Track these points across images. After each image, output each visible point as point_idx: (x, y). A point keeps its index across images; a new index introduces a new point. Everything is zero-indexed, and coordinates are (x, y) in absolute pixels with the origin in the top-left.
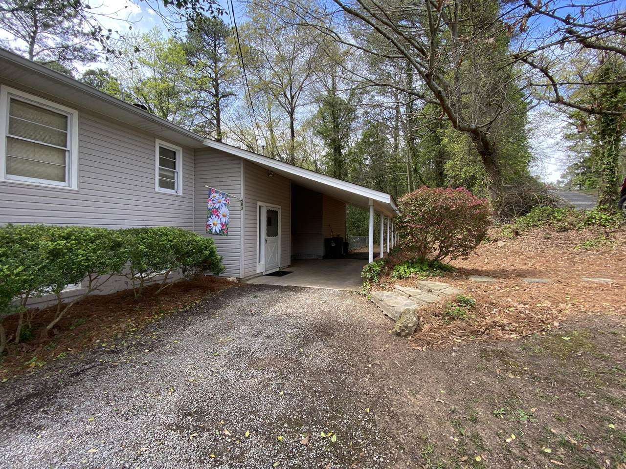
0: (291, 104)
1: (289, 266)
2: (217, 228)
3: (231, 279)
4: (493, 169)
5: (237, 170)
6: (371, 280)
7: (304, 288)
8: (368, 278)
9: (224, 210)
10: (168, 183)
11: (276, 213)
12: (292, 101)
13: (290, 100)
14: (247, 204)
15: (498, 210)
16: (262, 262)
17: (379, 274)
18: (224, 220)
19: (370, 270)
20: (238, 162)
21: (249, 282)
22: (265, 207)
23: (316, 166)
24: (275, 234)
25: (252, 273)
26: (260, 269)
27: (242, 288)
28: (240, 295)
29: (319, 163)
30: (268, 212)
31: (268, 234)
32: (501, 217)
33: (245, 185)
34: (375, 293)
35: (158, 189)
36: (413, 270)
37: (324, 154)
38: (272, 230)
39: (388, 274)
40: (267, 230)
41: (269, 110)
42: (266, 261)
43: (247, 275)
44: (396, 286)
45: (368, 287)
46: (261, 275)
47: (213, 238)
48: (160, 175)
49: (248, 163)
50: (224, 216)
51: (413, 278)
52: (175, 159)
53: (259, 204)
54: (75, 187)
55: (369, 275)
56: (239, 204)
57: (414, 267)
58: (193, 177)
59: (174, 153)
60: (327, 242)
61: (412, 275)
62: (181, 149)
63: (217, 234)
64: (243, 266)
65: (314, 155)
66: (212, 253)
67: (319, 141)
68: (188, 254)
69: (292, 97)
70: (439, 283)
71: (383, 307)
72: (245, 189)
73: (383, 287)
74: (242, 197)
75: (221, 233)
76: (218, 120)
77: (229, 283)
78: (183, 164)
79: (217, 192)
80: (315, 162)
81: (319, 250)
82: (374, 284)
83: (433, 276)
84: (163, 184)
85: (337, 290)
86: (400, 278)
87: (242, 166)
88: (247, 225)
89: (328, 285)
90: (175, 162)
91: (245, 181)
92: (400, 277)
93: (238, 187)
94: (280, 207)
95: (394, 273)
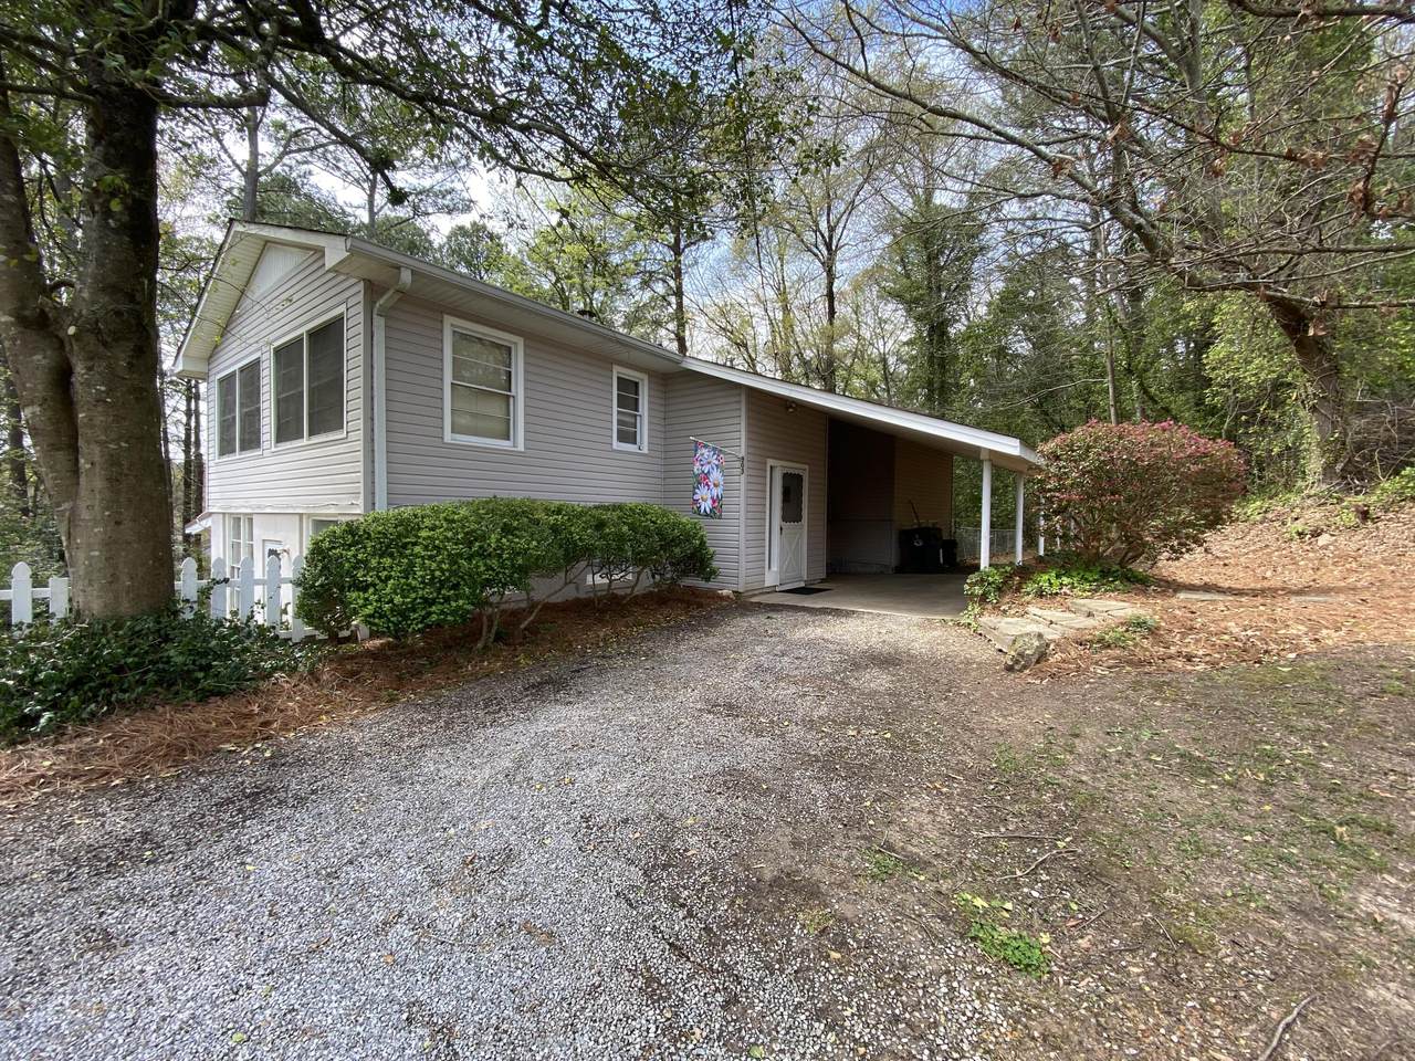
0: (828, 246)
1: (823, 581)
2: (706, 506)
3: (725, 592)
4: (1320, 364)
5: (735, 406)
6: (983, 599)
7: (854, 612)
8: (977, 596)
9: (716, 476)
10: (627, 436)
11: (799, 478)
12: (831, 237)
13: (826, 235)
14: (751, 465)
15: (1336, 461)
16: (775, 568)
17: (999, 589)
18: (715, 492)
19: (982, 580)
20: (735, 392)
21: (754, 600)
22: (779, 468)
23: (885, 367)
24: (798, 519)
25: (756, 586)
26: (771, 579)
27: (742, 605)
28: (742, 615)
29: (891, 360)
30: (786, 476)
31: (785, 519)
32: (1344, 478)
33: (749, 432)
34: (988, 619)
35: (616, 445)
36: (1066, 580)
37: (904, 337)
38: (791, 512)
39: (1018, 590)
40: (783, 509)
41: (781, 259)
42: (781, 567)
43: (750, 587)
44: (1032, 609)
45: (976, 611)
46: (773, 590)
47: (703, 522)
48: (620, 422)
49: (752, 392)
50: (715, 485)
51: (1065, 594)
52: (637, 394)
53: (770, 462)
54: (521, 448)
55: (978, 590)
56: (738, 464)
57: (1070, 576)
58: (662, 422)
59: (636, 384)
60: (906, 537)
61: (1065, 589)
62: (645, 377)
63: (707, 515)
64: (743, 572)
65: (881, 342)
66: (703, 543)
67: (893, 312)
68: (674, 542)
69: (832, 229)
70: (1114, 603)
71: (998, 639)
72: (749, 439)
73: (1005, 612)
74: (742, 452)
75: (711, 515)
76: (679, 293)
77: (721, 598)
78: (649, 402)
79: (706, 446)
80: (884, 360)
81: (890, 555)
82: (989, 606)
83: (1106, 591)
84: (624, 437)
85: (916, 618)
86: (1041, 596)
87: (743, 398)
88: (751, 501)
89: (898, 610)
90: (637, 400)
91: (749, 425)
92: (1040, 594)
93: (736, 435)
94: (807, 467)
95: (1030, 587)
